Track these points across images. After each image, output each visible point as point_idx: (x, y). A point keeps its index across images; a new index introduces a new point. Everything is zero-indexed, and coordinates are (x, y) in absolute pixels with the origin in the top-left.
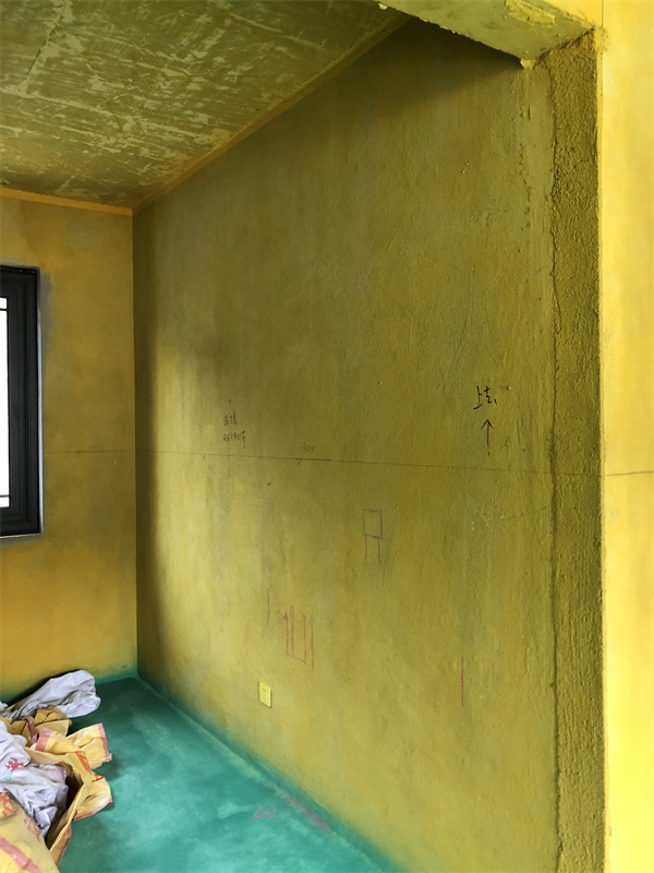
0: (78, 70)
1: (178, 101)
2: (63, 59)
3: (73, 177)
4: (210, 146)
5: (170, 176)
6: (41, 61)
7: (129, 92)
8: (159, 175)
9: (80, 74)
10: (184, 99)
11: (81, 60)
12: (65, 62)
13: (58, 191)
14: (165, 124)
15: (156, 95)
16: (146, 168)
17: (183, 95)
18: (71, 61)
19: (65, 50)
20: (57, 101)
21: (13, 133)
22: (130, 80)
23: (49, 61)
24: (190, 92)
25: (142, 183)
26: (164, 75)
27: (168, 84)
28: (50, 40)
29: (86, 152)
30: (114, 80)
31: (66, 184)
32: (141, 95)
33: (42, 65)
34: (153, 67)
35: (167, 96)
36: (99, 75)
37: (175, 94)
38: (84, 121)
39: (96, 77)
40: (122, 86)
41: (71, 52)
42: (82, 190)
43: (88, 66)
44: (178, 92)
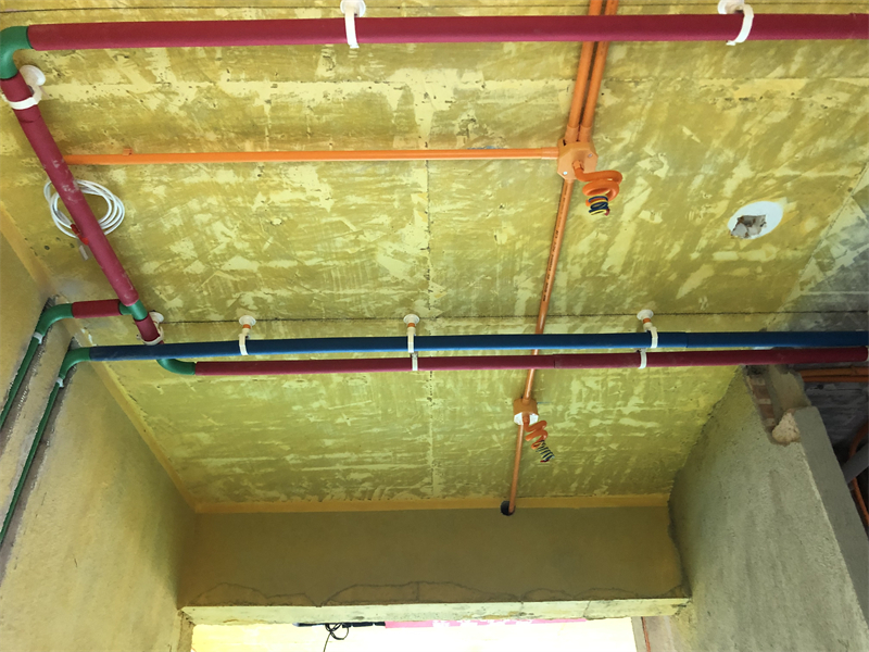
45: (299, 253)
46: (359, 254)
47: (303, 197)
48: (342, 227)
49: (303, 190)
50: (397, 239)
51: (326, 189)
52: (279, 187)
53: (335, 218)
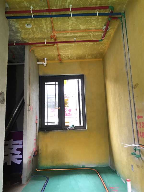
0: (77, 25)
1: (98, 25)
2: (73, 24)
3: (87, 53)
4: (110, 35)
5: (106, 47)
6: (70, 26)
7: (88, 27)
8: (104, 47)
9: (78, 26)
10: (99, 25)
11: (76, 22)
12: (74, 24)
13: (86, 58)
14: (99, 33)
15: (93, 25)
16: (100, 46)
17: (99, 23)
18: (75, 23)
19: (73, 21)
20: (76, 34)
21: (72, 45)
22: (87, 24)
23: (71, 25)
24: (100, 22)
25: (101, 51)
26: (93, 19)
27: (95, 21)
28: (69, 20)
29: (87, 46)
30: (84, 25)
31: (87, 56)
32: (90, 27)
33: (70, 27)
34: (90, 18)
35: (96, 25)
36: (81, 25)
37: (97, 24)
38: (83, 38)
39: (81, 26)
40: (86, 26)
41: (74, 21)
42: (90, 56)
43: (78, 23)
44: (97, 23)
45: (86, 20)
46: (78, 20)
47: (83, 26)
48: (79, 23)
49: (83, 27)
50: (72, 22)
51: (80, 27)
52: (85, 27)
53: (80, 24)
